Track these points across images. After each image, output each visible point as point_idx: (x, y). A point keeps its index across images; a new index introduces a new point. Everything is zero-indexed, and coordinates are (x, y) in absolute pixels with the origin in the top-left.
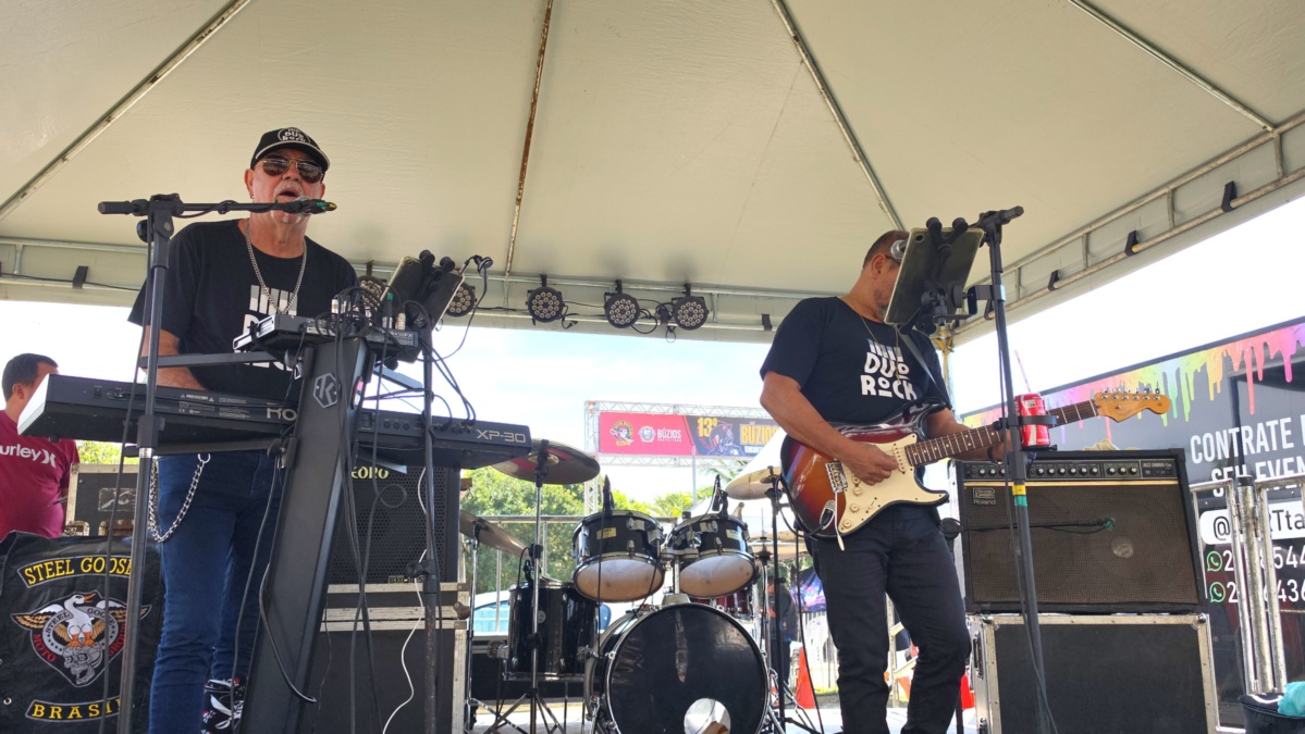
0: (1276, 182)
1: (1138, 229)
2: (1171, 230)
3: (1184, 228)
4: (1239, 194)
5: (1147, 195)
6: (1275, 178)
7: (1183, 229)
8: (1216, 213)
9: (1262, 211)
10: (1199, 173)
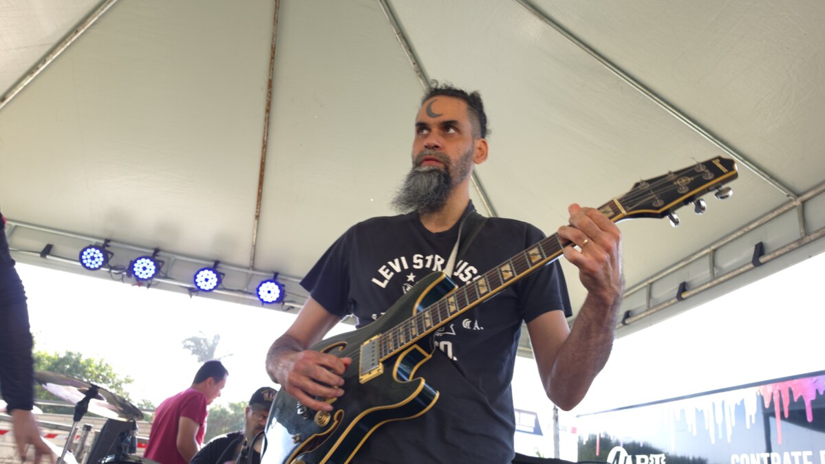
0: (799, 241)
1: (687, 280)
2: (711, 281)
3: (722, 279)
4: (767, 251)
5: (694, 254)
6: (799, 237)
7: (721, 281)
8: (747, 267)
9: (786, 266)
10: (735, 236)
